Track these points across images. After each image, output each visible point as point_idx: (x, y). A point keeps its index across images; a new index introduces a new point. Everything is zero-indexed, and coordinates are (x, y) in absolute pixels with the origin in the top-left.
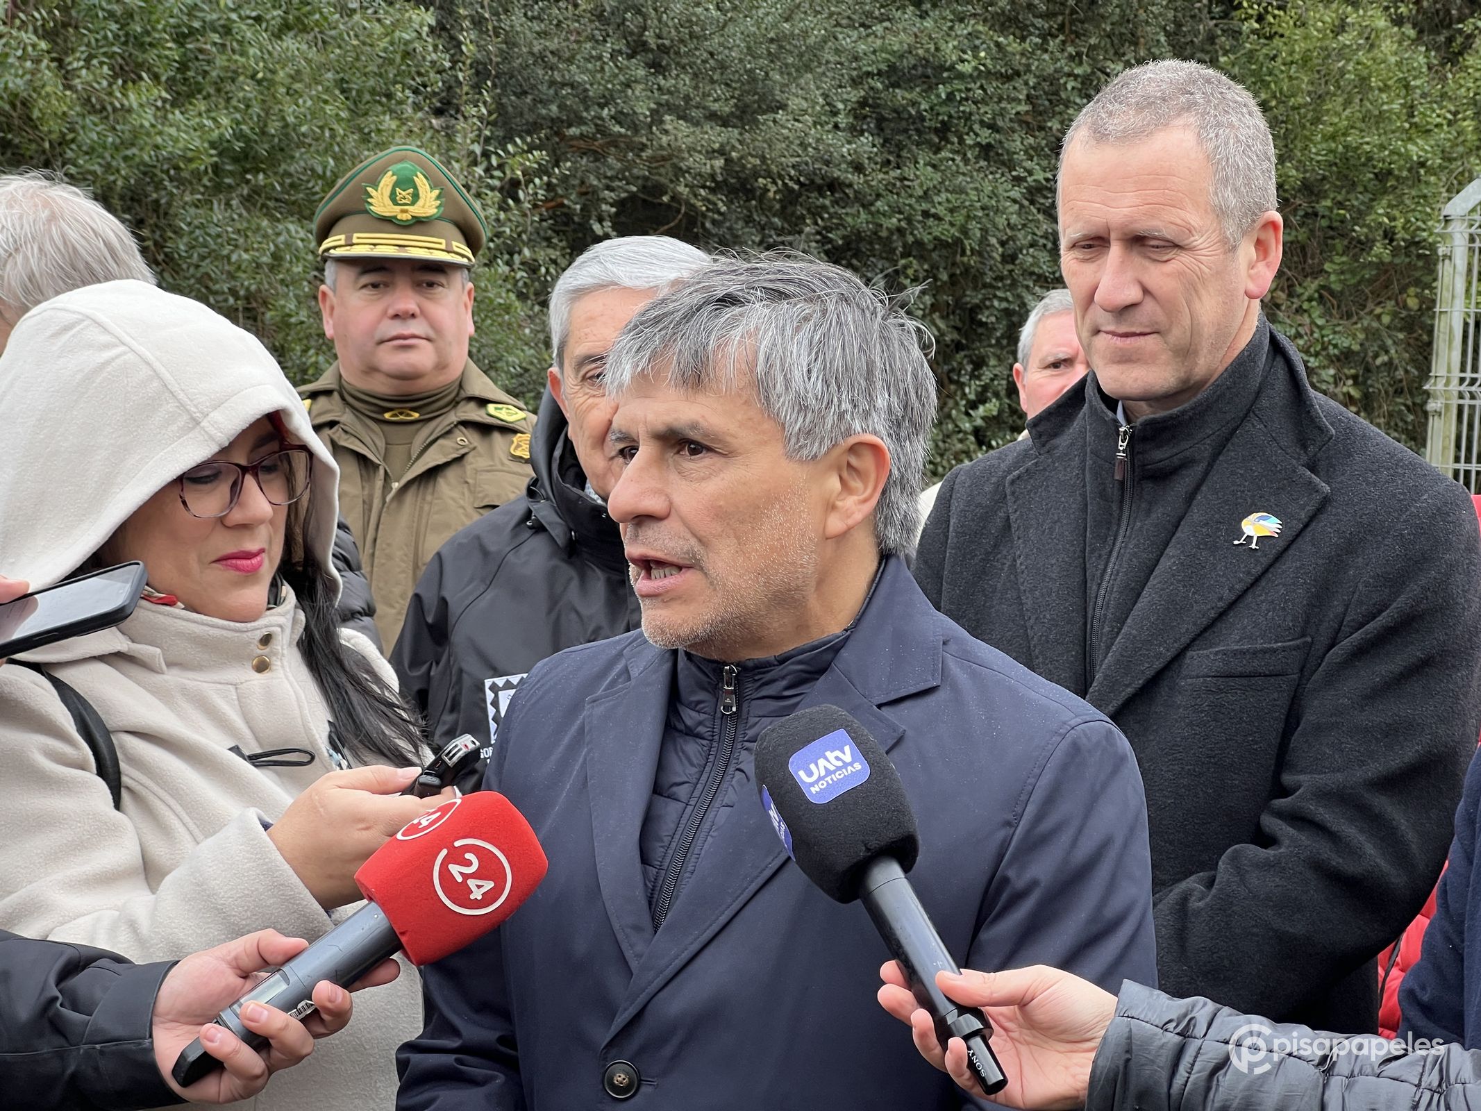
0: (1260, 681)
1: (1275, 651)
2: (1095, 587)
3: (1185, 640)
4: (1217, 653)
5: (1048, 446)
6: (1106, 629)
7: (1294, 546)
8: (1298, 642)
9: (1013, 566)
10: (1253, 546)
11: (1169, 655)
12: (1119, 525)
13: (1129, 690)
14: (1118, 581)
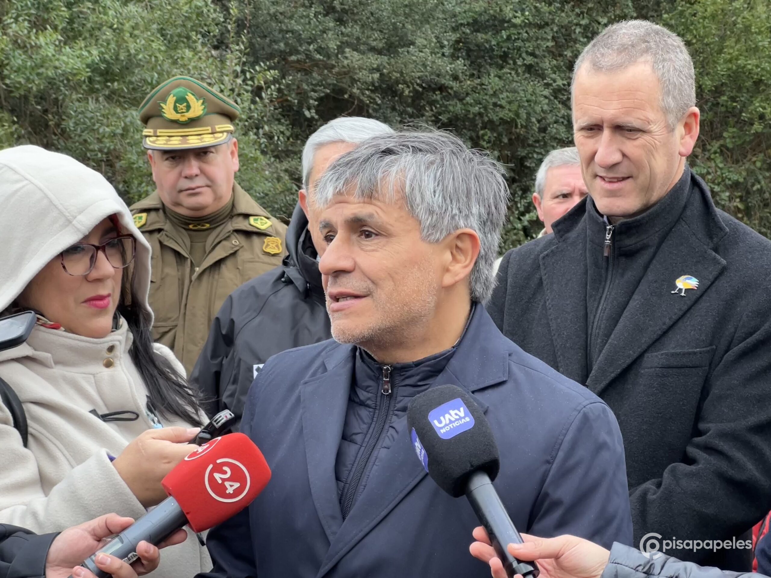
0: (687, 370)
1: (695, 353)
2: (592, 317)
3: (644, 347)
4: (662, 354)
5: (563, 238)
6: (599, 341)
7: (706, 294)
8: (708, 348)
9: (544, 305)
10: (683, 294)
11: (635, 356)
12: (606, 282)
13: (613, 375)
14: (606, 314)
